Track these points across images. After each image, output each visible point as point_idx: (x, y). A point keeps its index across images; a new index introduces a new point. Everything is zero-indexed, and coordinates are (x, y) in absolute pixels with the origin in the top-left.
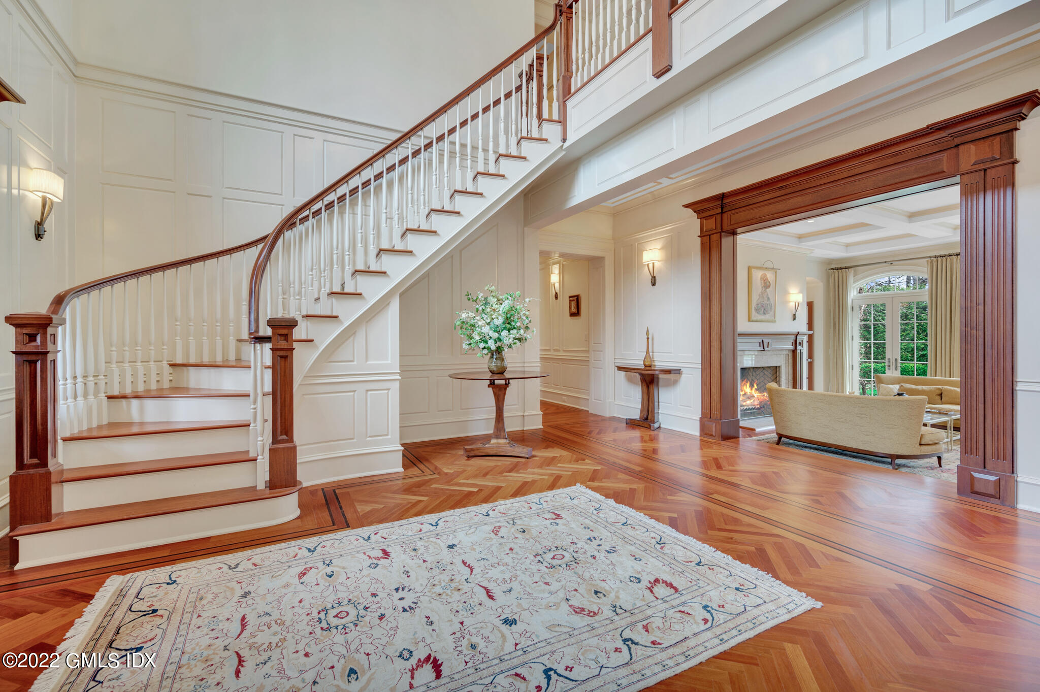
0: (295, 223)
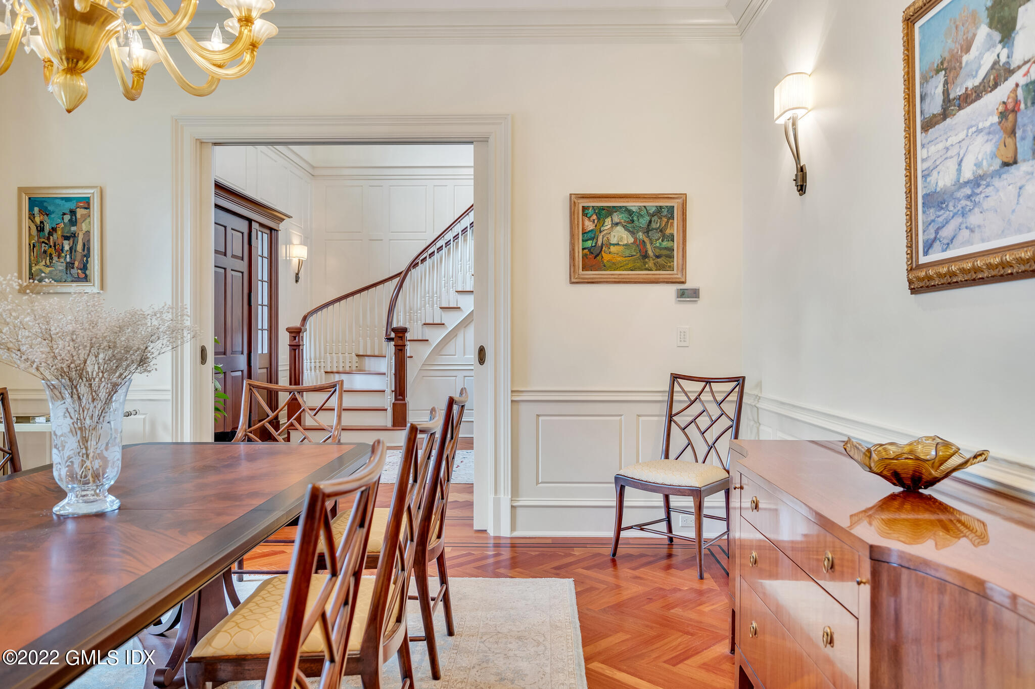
0: (418, 263)
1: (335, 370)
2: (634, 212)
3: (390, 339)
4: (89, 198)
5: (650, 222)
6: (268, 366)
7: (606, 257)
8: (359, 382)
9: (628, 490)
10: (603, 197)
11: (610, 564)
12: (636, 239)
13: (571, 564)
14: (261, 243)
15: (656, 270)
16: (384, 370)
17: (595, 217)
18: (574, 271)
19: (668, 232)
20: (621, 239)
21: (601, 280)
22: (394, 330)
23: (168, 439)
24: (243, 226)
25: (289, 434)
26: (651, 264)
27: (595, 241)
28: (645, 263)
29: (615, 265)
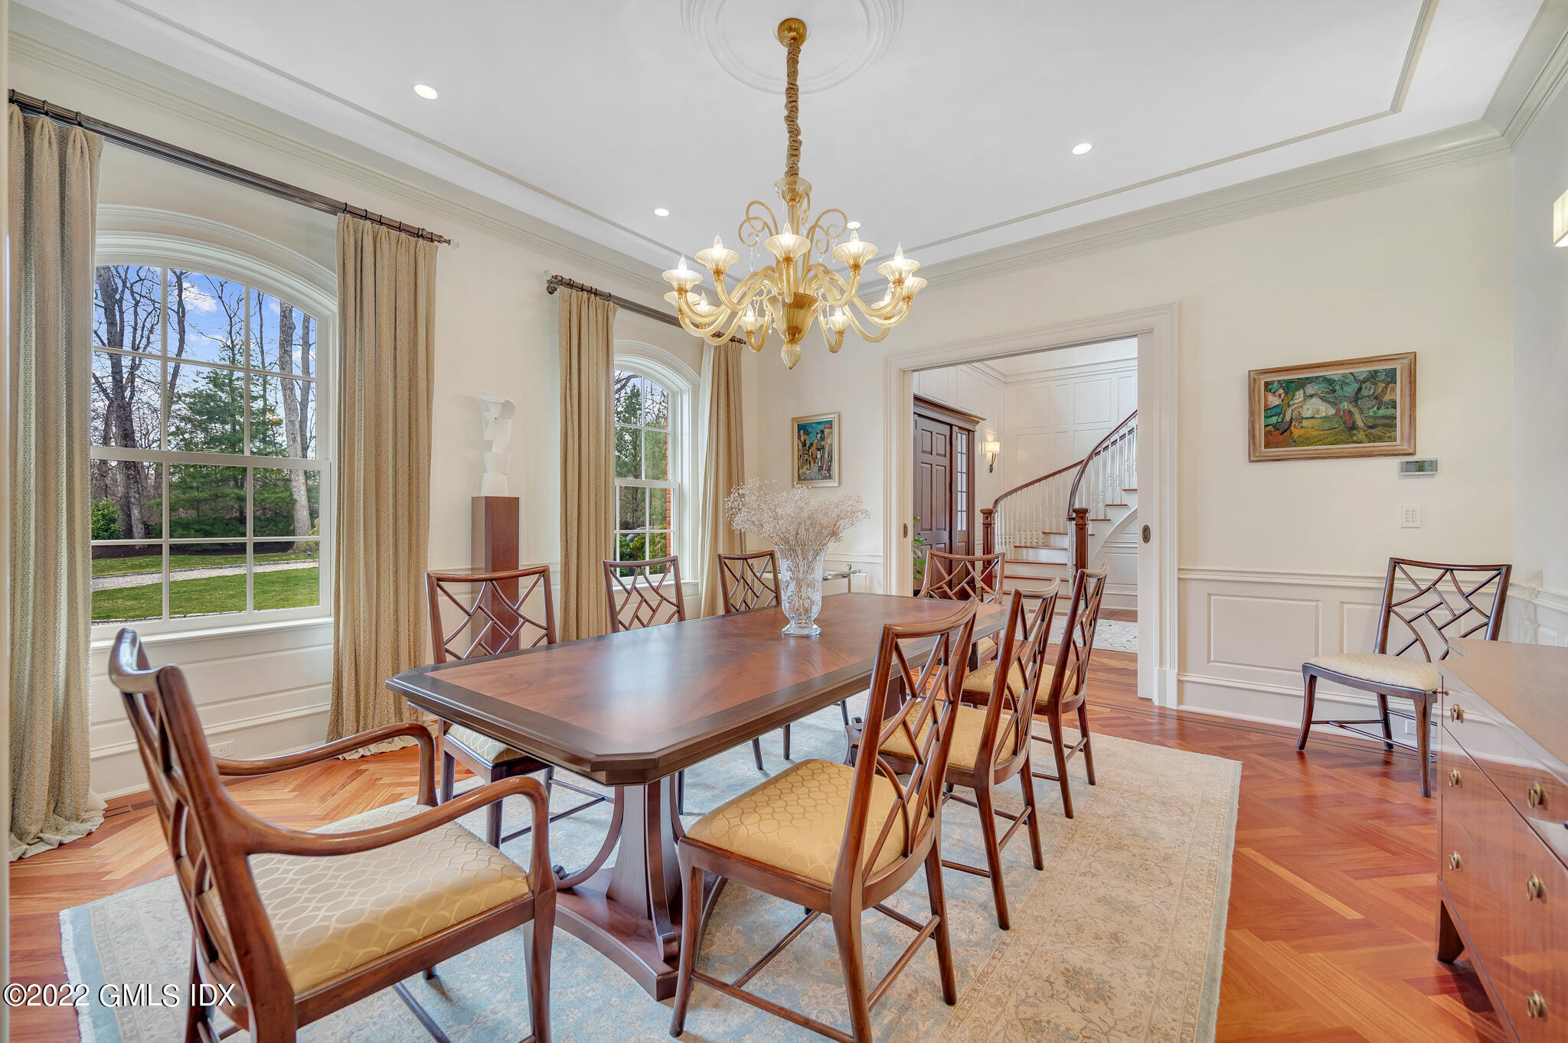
1: (1023, 545)
2: (1335, 381)
3: (1071, 519)
4: (831, 421)
5: (1360, 389)
6: (966, 540)
7: (1296, 432)
8: (1045, 555)
9: (1320, 681)
10: (1292, 370)
11: (1296, 756)
12: (1338, 411)
13: (1243, 747)
14: (961, 442)
15: (1369, 442)
16: (1066, 546)
17: (1281, 391)
18: (1254, 449)
19: (1387, 398)
20: (1318, 411)
21: (1289, 457)
22: (1074, 511)
23: (881, 592)
24: (946, 430)
25: (982, 596)
26: (1361, 435)
27: (1282, 416)
28: (1352, 436)
29: (1309, 440)
